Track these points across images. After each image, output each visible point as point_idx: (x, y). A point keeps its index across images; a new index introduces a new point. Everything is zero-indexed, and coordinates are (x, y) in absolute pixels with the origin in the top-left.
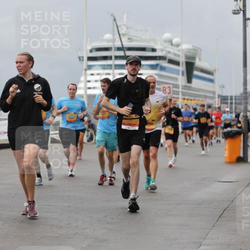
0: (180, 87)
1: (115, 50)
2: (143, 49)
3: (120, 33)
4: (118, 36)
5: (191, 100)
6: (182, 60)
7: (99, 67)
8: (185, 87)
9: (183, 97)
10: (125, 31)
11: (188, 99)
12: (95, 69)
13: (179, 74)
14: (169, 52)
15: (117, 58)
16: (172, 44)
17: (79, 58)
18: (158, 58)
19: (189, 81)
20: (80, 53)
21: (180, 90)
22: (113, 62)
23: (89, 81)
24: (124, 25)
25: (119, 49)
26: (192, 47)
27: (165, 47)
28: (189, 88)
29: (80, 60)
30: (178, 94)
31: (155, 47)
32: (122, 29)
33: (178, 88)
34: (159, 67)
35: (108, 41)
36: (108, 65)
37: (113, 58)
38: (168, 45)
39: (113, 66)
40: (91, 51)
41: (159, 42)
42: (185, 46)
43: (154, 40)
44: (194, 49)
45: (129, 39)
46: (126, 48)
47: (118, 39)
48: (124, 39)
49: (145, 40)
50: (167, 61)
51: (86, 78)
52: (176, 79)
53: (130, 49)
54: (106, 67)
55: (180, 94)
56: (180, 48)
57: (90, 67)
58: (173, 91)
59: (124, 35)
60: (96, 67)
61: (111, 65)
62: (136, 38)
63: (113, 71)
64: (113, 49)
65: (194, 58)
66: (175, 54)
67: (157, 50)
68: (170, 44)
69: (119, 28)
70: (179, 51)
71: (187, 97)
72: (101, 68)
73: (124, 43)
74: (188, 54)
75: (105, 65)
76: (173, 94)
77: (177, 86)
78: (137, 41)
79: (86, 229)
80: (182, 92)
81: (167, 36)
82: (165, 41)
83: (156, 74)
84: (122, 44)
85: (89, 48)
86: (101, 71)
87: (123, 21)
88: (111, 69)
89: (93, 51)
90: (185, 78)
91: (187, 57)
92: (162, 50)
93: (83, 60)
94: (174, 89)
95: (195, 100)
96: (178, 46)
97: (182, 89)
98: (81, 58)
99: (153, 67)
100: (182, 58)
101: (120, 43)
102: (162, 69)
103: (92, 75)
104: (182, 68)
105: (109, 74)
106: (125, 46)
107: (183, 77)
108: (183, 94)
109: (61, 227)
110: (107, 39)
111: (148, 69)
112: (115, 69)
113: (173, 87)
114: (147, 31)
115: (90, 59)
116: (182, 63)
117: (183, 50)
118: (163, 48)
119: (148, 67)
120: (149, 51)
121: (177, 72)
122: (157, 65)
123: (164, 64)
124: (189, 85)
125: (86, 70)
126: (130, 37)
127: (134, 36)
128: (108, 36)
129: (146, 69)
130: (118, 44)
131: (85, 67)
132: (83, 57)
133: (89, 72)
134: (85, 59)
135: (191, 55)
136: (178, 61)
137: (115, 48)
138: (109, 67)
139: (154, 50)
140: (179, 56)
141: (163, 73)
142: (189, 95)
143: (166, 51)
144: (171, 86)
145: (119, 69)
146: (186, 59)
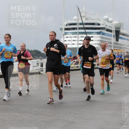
0: (113, 43)
1: (79, 25)
2: (93, 24)
3: (81, 16)
4: (80, 17)
5: (118, 50)
6: (113, 29)
7: (70, 33)
8: (115, 43)
9: (114, 48)
10: (84, 15)
11: (116, 50)
12: (68, 35)
13: (112, 37)
14: (107, 25)
15: (80, 28)
16: (108, 21)
17: (61, 29)
18: (101, 29)
19: (117, 40)
20: (61, 26)
21: (112, 45)
22: (78, 31)
23: (65, 41)
24: (84, 12)
25: (81, 24)
26: (119, 23)
27: (105, 23)
28: (117, 44)
29: (61, 30)
30: (112, 47)
31: (100, 23)
32: (83, 14)
33: (111, 44)
34: (101, 33)
35: (75, 20)
36: (75, 32)
37: (78, 29)
38: (106, 21)
39: (78, 33)
40: (66, 25)
41: (101, 20)
42: (115, 22)
43: (99, 19)
44: (120, 24)
45: (86, 19)
46: (84, 23)
47: (80, 19)
48: (84, 19)
49: (94, 19)
50: (106, 30)
51: (64, 39)
52: (111, 39)
53: (87, 24)
54: (74, 33)
55: (113, 47)
56: (112, 23)
57: (66, 34)
58: (109, 45)
59: (84, 17)
60: (69, 33)
61: (77, 32)
62: (89, 18)
63: (78, 36)
64: (78, 24)
65: (120, 28)
66: (110, 26)
67: (101, 24)
68: (107, 21)
69: (81, 13)
70: (112, 25)
71: (116, 49)
72: (72, 34)
73: (83, 21)
74: (117, 26)
75: (74, 32)
76: (109, 47)
77: (111, 43)
78: (90, 20)
79: (63, 117)
80: (113, 46)
81: (106, 17)
82: (105, 20)
83: (100, 37)
84: (82, 22)
85: (66, 24)
86: (72, 36)
87: (83, 10)
88: (77, 34)
89: (68, 25)
90: (115, 39)
91: (116, 28)
92: (103, 24)
93: (62, 30)
94: (109, 44)
95: (120, 50)
96: (111, 22)
97: (114, 44)
98: (62, 29)
99: (98, 33)
100: (113, 28)
101: (81, 21)
102: (103, 34)
103: (67, 37)
104: (113, 33)
105: (76, 37)
106: (84, 22)
107: (114, 38)
108: (114, 47)
109: (51, 116)
110: (75, 19)
111: (96, 34)
112: (79, 34)
113: (109, 43)
114: (95, 14)
115: (66, 29)
116: (114, 31)
117: (114, 24)
118: (104, 23)
119: (96, 33)
120: (96, 25)
121: (111, 36)
122: (101, 32)
123: (104, 31)
124: (117, 42)
125: (64, 35)
126: (86, 18)
127: (89, 17)
128: (75, 17)
129: (95, 34)
130: (80, 22)
131: (63, 33)
132: (62, 28)
133: (65, 36)
134: (63, 29)
135: (118, 27)
136: (111, 30)
137: (79, 23)
138: (76, 33)
139: (99, 24)
140: (112, 27)
141: (103, 36)
142: (117, 47)
143: (105, 25)
144: (108, 43)
145: (81, 34)
146: (115, 29)
